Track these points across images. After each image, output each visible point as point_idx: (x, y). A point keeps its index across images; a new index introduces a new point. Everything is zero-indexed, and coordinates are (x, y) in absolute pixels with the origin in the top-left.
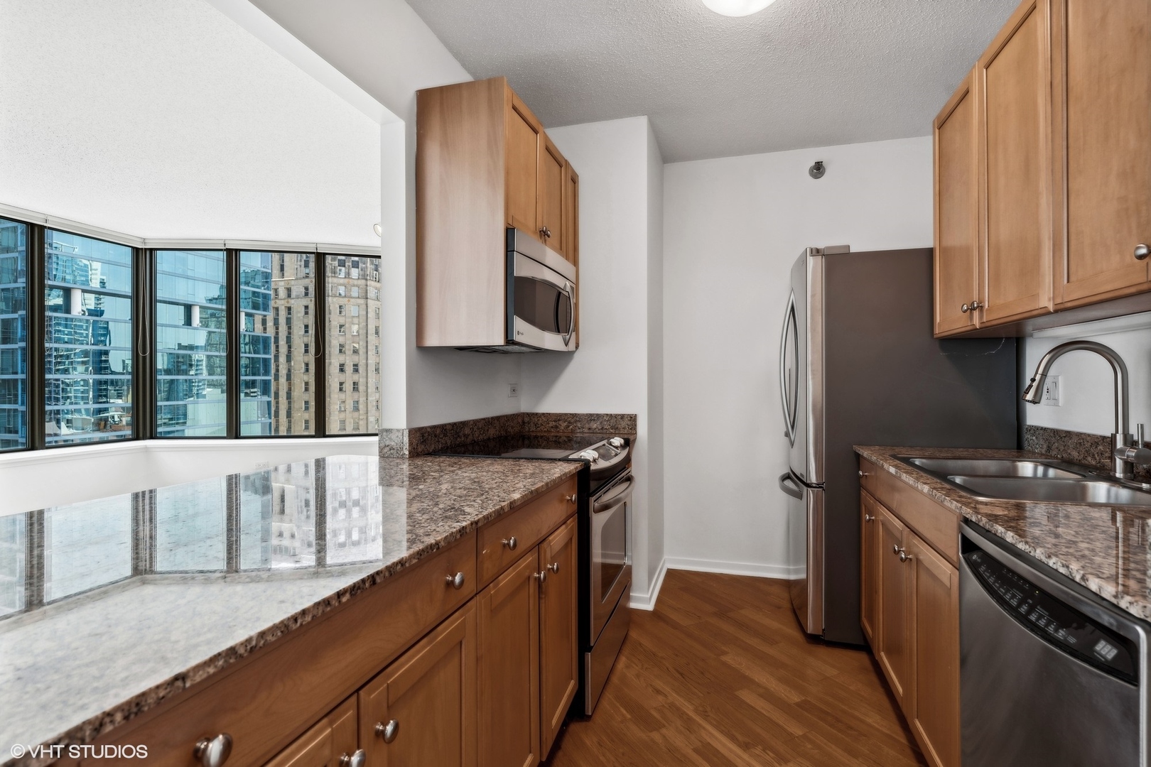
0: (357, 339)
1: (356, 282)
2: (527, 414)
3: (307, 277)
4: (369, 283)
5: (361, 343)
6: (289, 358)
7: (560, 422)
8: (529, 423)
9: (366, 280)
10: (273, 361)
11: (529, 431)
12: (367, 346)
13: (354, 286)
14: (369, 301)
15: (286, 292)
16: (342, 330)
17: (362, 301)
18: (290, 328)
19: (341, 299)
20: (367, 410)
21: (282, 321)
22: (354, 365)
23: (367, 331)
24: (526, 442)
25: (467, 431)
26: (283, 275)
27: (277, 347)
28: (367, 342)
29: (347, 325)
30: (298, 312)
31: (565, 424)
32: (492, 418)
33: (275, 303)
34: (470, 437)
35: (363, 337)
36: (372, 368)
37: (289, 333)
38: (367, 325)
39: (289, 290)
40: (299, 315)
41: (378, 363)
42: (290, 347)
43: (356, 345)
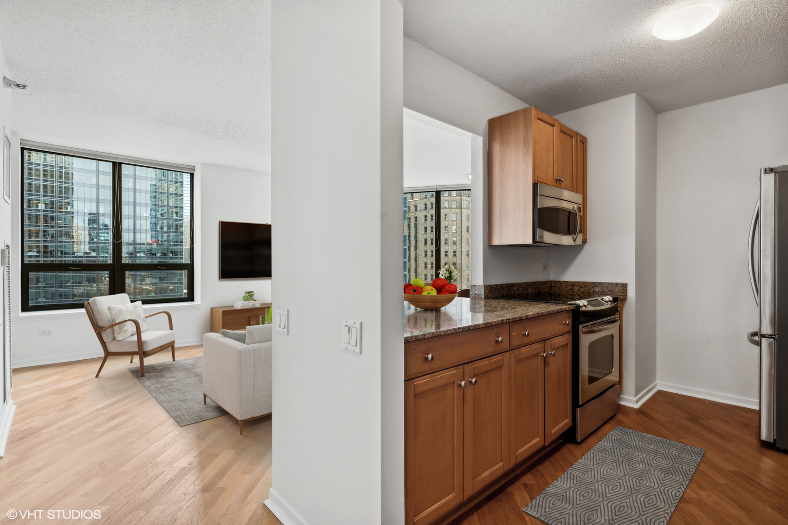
0: (455, 235)
1: (455, 198)
2: (554, 281)
3: (426, 198)
4: (463, 198)
5: (458, 238)
6: (416, 248)
7: (574, 287)
8: (555, 287)
9: (461, 196)
10: (407, 250)
11: (555, 291)
12: (461, 239)
13: (453, 201)
14: (463, 210)
15: (414, 208)
16: (446, 229)
17: (458, 210)
18: (416, 230)
19: (446, 210)
20: (461, 281)
21: (412, 225)
22: (454, 252)
23: (462, 229)
24: (553, 298)
25: (515, 288)
26: (413, 198)
27: (410, 241)
28: (461, 237)
29: (449, 226)
30: (421, 220)
31: (578, 288)
32: (530, 282)
33: (409, 215)
34: (517, 292)
35: (459, 233)
36: (464, 253)
37: (416, 233)
38: (461, 226)
39: (416, 207)
40: (422, 221)
41: (469, 250)
42: (416, 241)
43: (455, 239)
